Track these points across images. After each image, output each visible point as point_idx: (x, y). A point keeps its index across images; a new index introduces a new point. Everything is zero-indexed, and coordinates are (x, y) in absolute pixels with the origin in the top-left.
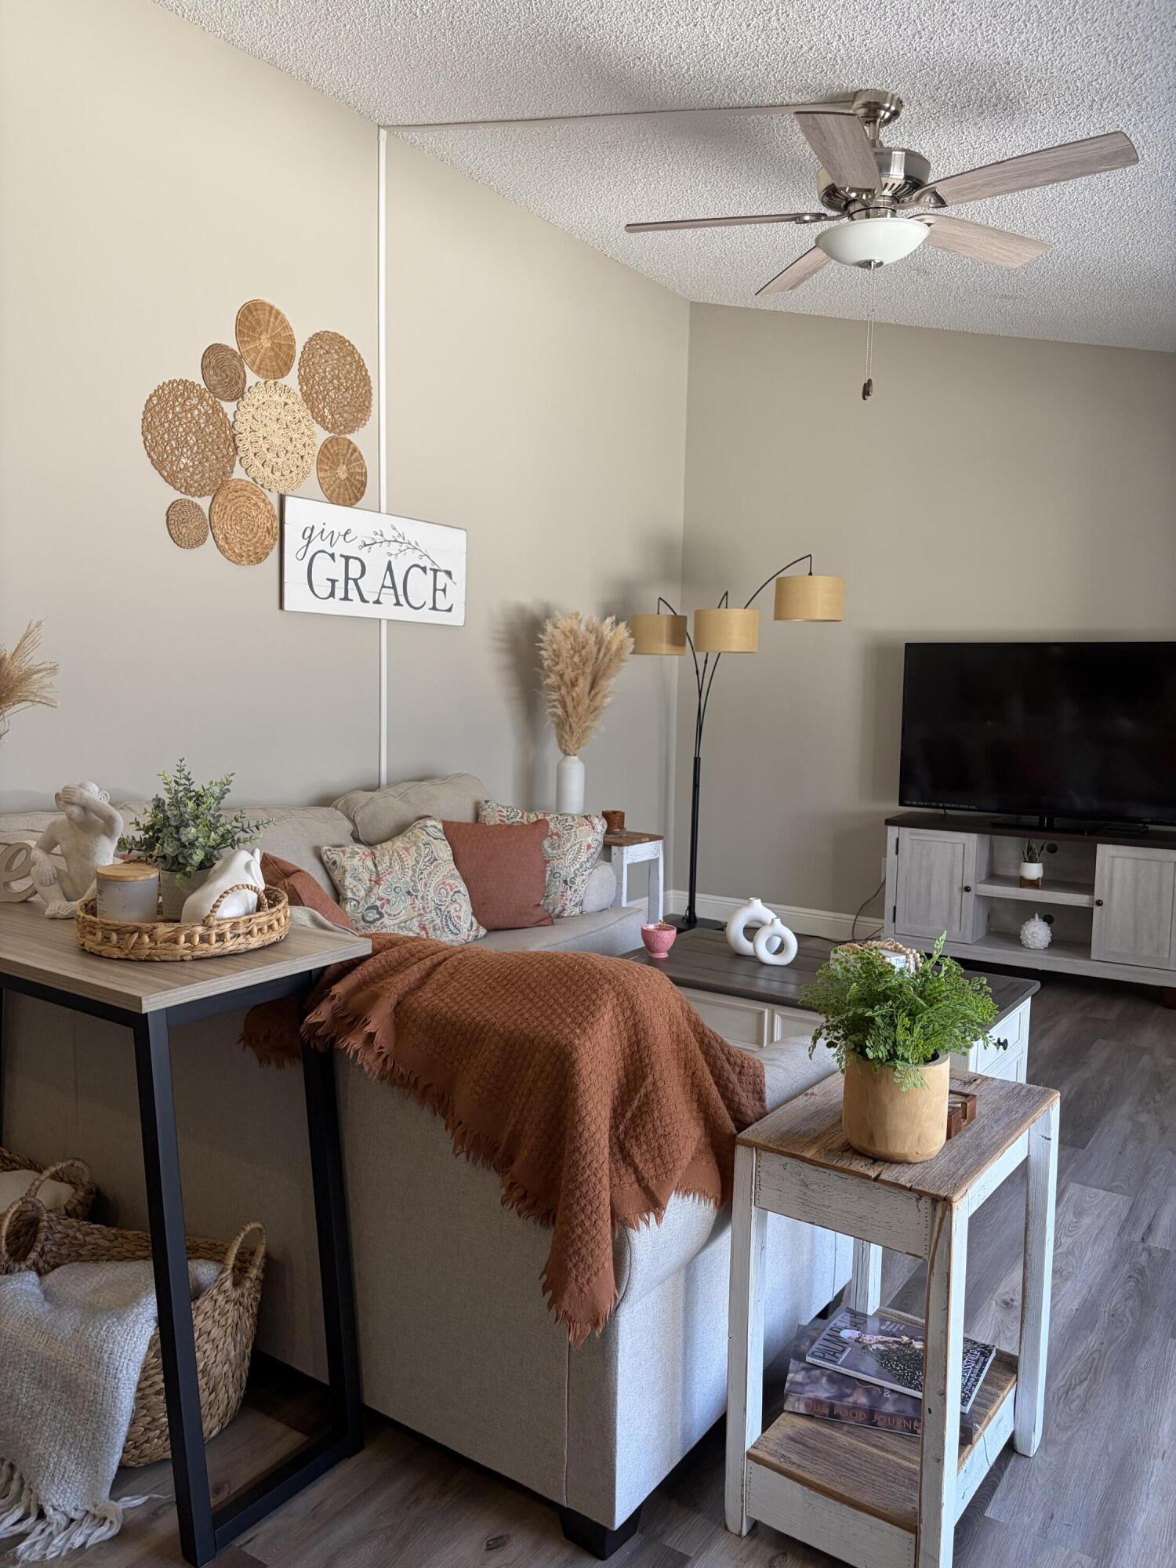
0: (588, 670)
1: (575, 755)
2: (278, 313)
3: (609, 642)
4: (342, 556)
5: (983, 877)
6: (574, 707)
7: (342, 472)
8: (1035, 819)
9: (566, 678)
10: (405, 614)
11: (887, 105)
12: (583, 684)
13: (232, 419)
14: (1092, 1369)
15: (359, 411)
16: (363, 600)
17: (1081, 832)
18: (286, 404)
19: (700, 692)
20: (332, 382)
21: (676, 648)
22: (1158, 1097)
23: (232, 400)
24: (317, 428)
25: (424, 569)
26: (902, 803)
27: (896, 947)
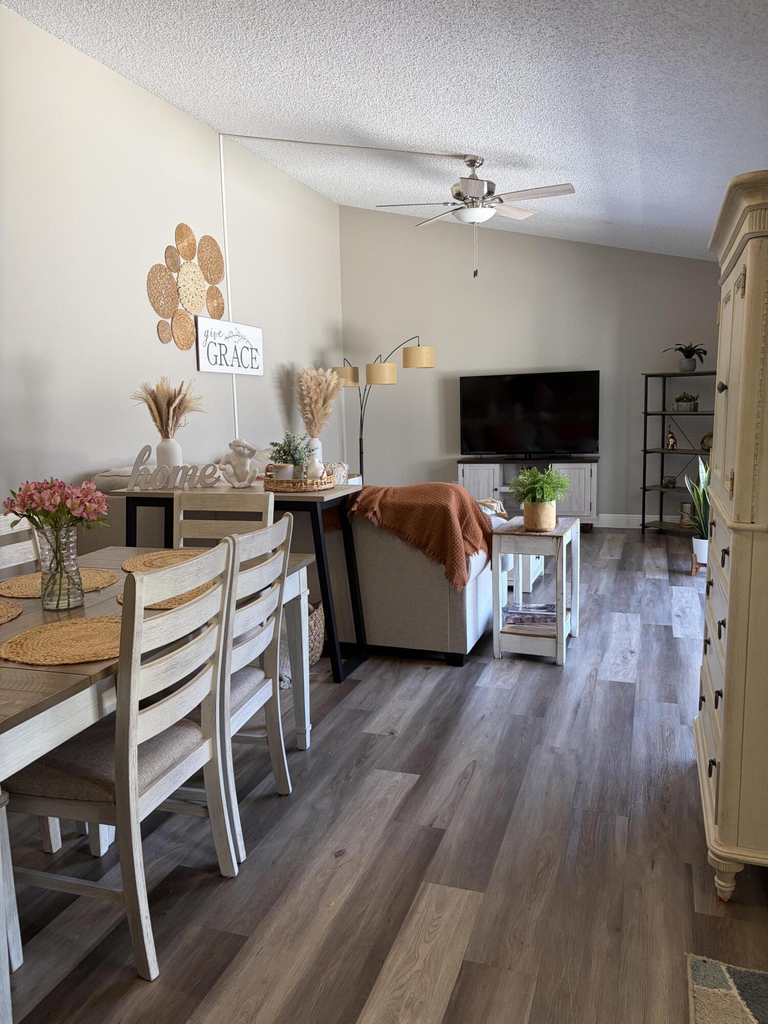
0: (323, 395)
1: (317, 437)
2: (189, 229)
3: (330, 381)
4: (219, 344)
5: (502, 484)
6: (317, 414)
7: (215, 303)
8: (522, 456)
9: (313, 400)
10: (242, 371)
11: (478, 161)
12: (321, 401)
13: (176, 281)
14: (588, 620)
15: (220, 273)
16: (227, 365)
17: (544, 459)
18: (195, 272)
19: (362, 408)
20: (209, 259)
21: (354, 383)
22: (589, 559)
23: (176, 272)
24: (206, 283)
25: (248, 348)
26: (462, 454)
27: (492, 501)
